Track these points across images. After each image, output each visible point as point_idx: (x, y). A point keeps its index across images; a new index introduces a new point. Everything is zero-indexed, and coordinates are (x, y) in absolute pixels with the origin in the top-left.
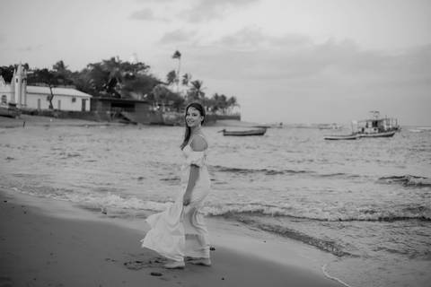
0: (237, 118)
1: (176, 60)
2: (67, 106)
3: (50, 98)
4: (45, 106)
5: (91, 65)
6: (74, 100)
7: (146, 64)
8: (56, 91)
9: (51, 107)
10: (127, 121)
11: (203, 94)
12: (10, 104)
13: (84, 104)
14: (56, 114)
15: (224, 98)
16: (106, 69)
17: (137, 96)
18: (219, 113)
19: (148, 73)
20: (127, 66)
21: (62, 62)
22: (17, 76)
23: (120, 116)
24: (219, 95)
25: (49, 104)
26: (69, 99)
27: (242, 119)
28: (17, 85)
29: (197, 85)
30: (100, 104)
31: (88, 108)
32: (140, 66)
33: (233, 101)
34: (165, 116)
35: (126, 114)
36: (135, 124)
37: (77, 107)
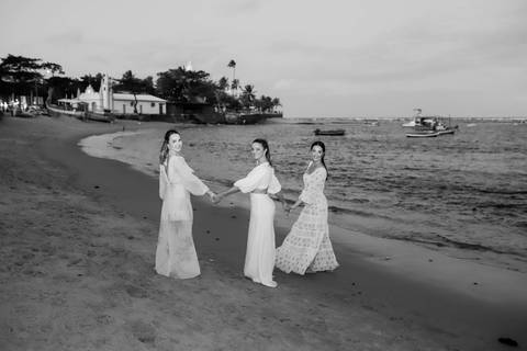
0: (280, 116)
1: (232, 68)
2: (147, 110)
3: (134, 103)
4: (130, 110)
5: (161, 74)
6: (153, 105)
7: (206, 72)
8: (139, 97)
9: (136, 111)
10: (198, 122)
11: (253, 96)
12: (105, 111)
13: (161, 108)
14: (141, 118)
15: (269, 99)
16: (174, 77)
17: (201, 100)
18: (266, 112)
19: (208, 79)
20: (191, 74)
21: (130, 72)
22: (104, 85)
23: (192, 118)
24: (266, 96)
25: (133, 108)
26: (149, 104)
27: (284, 116)
28: (105, 93)
29: (249, 89)
30: (174, 107)
31: (164, 111)
32: (202, 74)
33: (276, 102)
34: (227, 116)
35: (197, 116)
36: (205, 123)
37: (155, 111)
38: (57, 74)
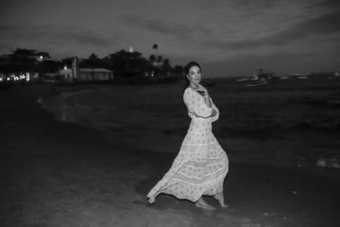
1: (155, 49)
2: (101, 78)
4: (90, 78)
6: (105, 74)
7: (139, 52)
8: (95, 70)
9: (94, 79)
11: (170, 66)
13: (110, 77)
15: (180, 67)
19: (141, 57)
20: (129, 54)
21: (93, 55)
22: (74, 64)
24: (178, 65)
25: (92, 77)
26: (102, 74)
28: (75, 69)
29: (167, 61)
30: (118, 75)
31: (112, 78)
32: (136, 54)
37: (107, 78)
38: (46, 59)
